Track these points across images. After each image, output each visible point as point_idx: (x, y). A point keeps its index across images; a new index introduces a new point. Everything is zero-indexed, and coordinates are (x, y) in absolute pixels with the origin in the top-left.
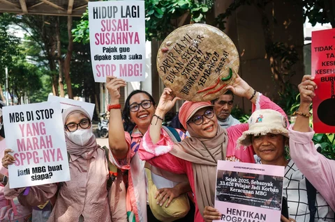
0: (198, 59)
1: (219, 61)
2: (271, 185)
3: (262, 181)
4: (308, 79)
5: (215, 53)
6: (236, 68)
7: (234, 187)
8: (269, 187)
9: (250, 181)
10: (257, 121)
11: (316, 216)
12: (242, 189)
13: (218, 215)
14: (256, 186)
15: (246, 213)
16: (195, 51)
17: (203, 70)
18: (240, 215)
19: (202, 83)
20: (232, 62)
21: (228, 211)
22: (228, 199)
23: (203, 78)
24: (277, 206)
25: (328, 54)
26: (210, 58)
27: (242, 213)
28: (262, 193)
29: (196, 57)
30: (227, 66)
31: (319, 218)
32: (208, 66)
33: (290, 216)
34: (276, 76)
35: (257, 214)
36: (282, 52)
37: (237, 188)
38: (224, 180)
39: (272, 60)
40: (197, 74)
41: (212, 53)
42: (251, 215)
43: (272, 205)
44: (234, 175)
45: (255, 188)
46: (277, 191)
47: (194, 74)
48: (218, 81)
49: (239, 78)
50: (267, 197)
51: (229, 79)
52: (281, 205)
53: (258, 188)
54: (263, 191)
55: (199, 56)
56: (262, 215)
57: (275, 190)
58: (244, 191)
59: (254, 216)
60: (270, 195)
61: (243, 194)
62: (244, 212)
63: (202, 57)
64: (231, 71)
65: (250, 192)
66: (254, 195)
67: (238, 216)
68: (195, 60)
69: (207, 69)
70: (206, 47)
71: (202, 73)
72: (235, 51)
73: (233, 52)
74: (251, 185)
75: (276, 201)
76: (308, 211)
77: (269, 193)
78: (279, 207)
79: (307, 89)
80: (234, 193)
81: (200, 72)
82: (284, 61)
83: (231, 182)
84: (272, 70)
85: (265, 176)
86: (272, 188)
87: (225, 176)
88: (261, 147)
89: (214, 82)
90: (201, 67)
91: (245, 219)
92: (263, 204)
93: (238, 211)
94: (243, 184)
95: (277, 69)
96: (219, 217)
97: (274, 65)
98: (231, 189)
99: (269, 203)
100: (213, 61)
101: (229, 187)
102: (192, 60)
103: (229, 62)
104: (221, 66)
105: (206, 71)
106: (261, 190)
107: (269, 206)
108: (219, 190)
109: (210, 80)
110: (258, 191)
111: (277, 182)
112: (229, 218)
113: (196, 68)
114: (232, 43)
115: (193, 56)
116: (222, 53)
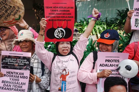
0: (5, 7)
1: (15, 11)
2: (26, 61)
3: (22, 59)
4: (44, 20)
5: (14, 7)
6: (22, 15)
7: (10, 62)
8: (25, 61)
9: (17, 59)
10: (21, 35)
11: (44, 73)
12: (13, 63)
13: (2, 75)
14: (19, 61)
15: (15, 73)
16: (4, 4)
17: (7, 13)
18: (13, 74)
19: (6, 19)
20: (21, 12)
21: (7, 73)
22: (7, 68)
23: (6, 17)
24: (28, 69)
25: (51, 10)
26: (11, 9)
27: (14, 73)
28: (22, 64)
29: (4, 6)
30: (18, 14)
31: (45, 73)
32: (10, 12)
33: (34, 74)
34: (37, 18)
35: (20, 73)
36: (40, 8)
37: (11, 62)
38: (5, 59)
39: (35, 11)
40: (4, 14)
41: (13, 6)
42: (17, 73)
43: (26, 69)
44: (9, 57)
45: (19, 62)
46: (28, 63)
47: (2, 14)
48: (14, 19)
49: (23, 20)
50: (24, 66)
51: (19, 19)
52: (30, 68)
53: (20, 62)
54: (23, 63)
55: (6, 6)
56: (22, 73)
57: (27, 63)
58: (14, 64)
59: (18, 74)
60: (25, 65)
61: (14, 65)
62: (14, 72)
63: (8, 7)
64: (20, 16)
65: (17, 64)
66: (18, 65)
67: (12, 74)
68: (4, 8)
69: (9, 13)
70: (10, 3)
71: (6, 14)
72: (23, 8)
73: (22, 8)
74: (17, 61)
75: (28, 67)
76: (41, 71)
77: (25, 64)
78: (29, 69)
79: (44, 24)
80: (10, 65)
81: (5, 13)
82: (41, 11)
83: (8, 60)
84: (36, 15)
85: (23, 57)
86: (26, 62)
87: (5, 58)
88: (22, 46)
89: (11, 19)
90: (6, 11)
91: (15, 76)
92: (22, 69)
93: (11, 72)
94: (14, 61)
95: (38, 15)
96: (3, 76)
97: (36, 13)
98: (8, 63)
99: (25, 68)
100: (12, 10)
101: (7, 62)
102: (2, 7)
103: (20, 12)
104: (16, 13)
105: (8, 14)
106: (21, 63)
107: (25, 69)
108: (2, 64)
109: (10, 18)
110: (20, 63)
111: (28, 59)
112: (7, 76)
113: (3, 11)
114: (22, 4)
115: (3, 6)
116: (17, 7)
